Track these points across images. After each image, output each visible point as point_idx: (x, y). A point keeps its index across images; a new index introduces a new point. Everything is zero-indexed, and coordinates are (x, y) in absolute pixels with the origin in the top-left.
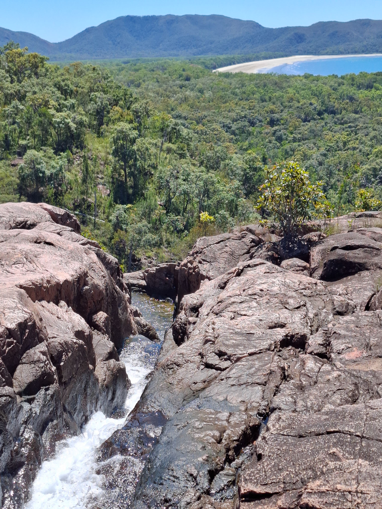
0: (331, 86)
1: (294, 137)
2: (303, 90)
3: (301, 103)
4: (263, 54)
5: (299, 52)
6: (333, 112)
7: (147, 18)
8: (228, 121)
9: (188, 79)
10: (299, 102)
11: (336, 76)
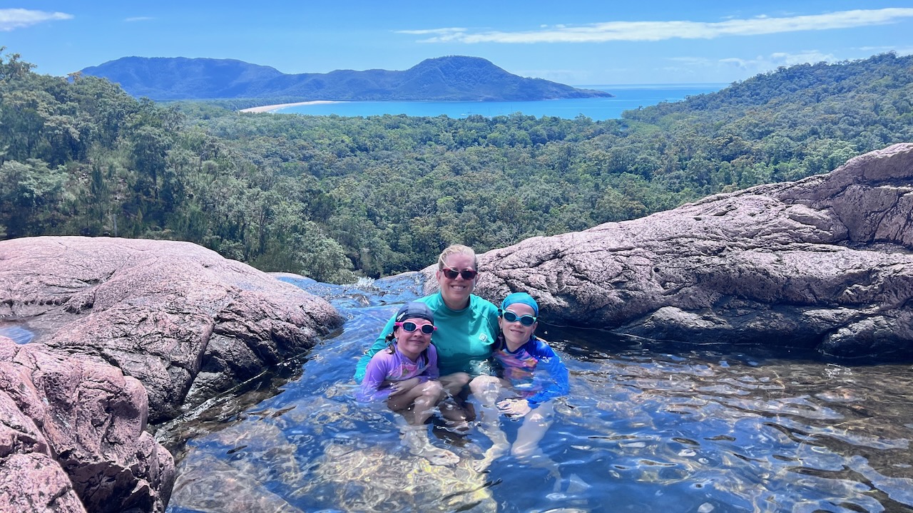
0: (359, 126)
1: (332, 172)
2: (332, 128)
3: (333, 140)
4: (284, 98)
5: (320, 97)
6: (366, 150)
7: (155, 60)
8: (258, 157)
9: (206, 118)
10: (331, 140)
11: (362, 118)
